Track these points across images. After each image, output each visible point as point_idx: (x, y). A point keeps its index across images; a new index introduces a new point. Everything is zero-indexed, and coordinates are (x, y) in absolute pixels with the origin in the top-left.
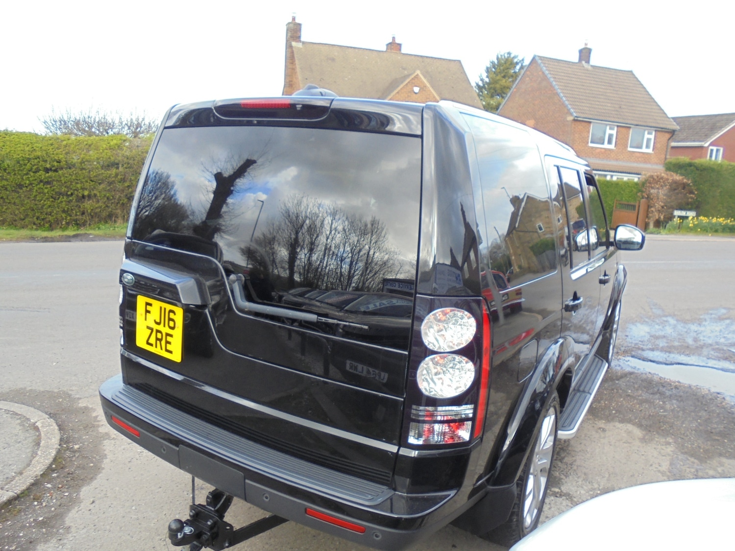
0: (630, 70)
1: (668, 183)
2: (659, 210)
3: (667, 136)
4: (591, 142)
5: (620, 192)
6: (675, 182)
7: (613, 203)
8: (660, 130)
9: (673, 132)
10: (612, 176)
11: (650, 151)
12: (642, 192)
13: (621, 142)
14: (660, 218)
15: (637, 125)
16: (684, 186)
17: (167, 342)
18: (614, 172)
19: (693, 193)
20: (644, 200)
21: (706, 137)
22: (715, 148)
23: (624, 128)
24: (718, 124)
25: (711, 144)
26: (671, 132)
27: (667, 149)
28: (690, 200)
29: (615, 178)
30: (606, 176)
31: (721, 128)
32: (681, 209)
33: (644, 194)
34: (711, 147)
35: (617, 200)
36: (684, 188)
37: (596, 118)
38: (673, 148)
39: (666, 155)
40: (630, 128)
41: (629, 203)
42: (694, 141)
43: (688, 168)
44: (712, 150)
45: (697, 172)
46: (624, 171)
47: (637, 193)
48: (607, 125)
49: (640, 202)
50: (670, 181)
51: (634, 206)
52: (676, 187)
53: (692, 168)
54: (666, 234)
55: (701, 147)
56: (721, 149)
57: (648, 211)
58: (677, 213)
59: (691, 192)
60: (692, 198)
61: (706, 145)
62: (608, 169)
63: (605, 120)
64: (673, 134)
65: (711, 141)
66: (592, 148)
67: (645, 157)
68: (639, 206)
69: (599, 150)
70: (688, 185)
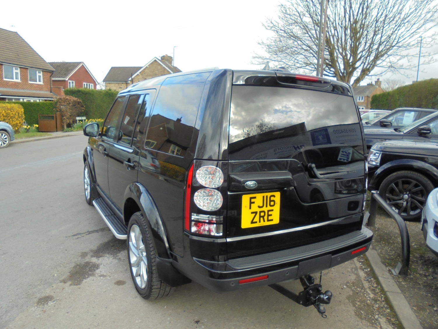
0: (15, 31)
1: (71, 102)
2: (69, 118)
3: (49, 74)
4: (5, 78)
5: (41, 109)
6: (74, 101)
7: (38, 116)
8: (45, 71)
9: (52, 72)
10: (23, 99)
11: (42, 83)
12: (56, 108)
13: (24, 77)
14: (70, 122)
15: (32, 67)
16: (79, 103)
17: (269, 215)
18: (24, 97)
19: (83, 107)
20: (58, 112)
21: (65, 75)
22: (71, 81)
23: (24, 69)
24: (69, 68)
25: (69, 79)
26: (51, 72)
27: (50, 82)
28: (83, 111)
29: (25, 100)
30: (19, 99)
31: (72, 70)
32: (79, 116)
33: (57, 109)
34: (69, 81)
35: (40, 114)
36: (79, 104)
37: (6, 61)
38: (53, 81)
39: (50, 85)
40: (27, 69)
41: (49, 115)
42: (60, 77)
43: (78, 93)
44: (70, 82)
45: (83, 95)
46: (31, 96)
47: (53, 109)
48: (13, 66)
49: (56, 114)
50: (72, 101)
51: (53, 117)
52: (75, 104)
53: (80, 93)
54: (76, 131)
55: (65, 81)
56: (74, 82)
57: (61, 119)
58: (78, 118)
59: (82, 107)
60: (83, 109)
61: (67, 80)
62: (21, 95)
63: (12, 63)
64: (52, 74)
65: (69, 77)
66: (6, 81)
67: (39, 87)
68: (56, 116)
69: (11, 83)
70: (80, 102)
